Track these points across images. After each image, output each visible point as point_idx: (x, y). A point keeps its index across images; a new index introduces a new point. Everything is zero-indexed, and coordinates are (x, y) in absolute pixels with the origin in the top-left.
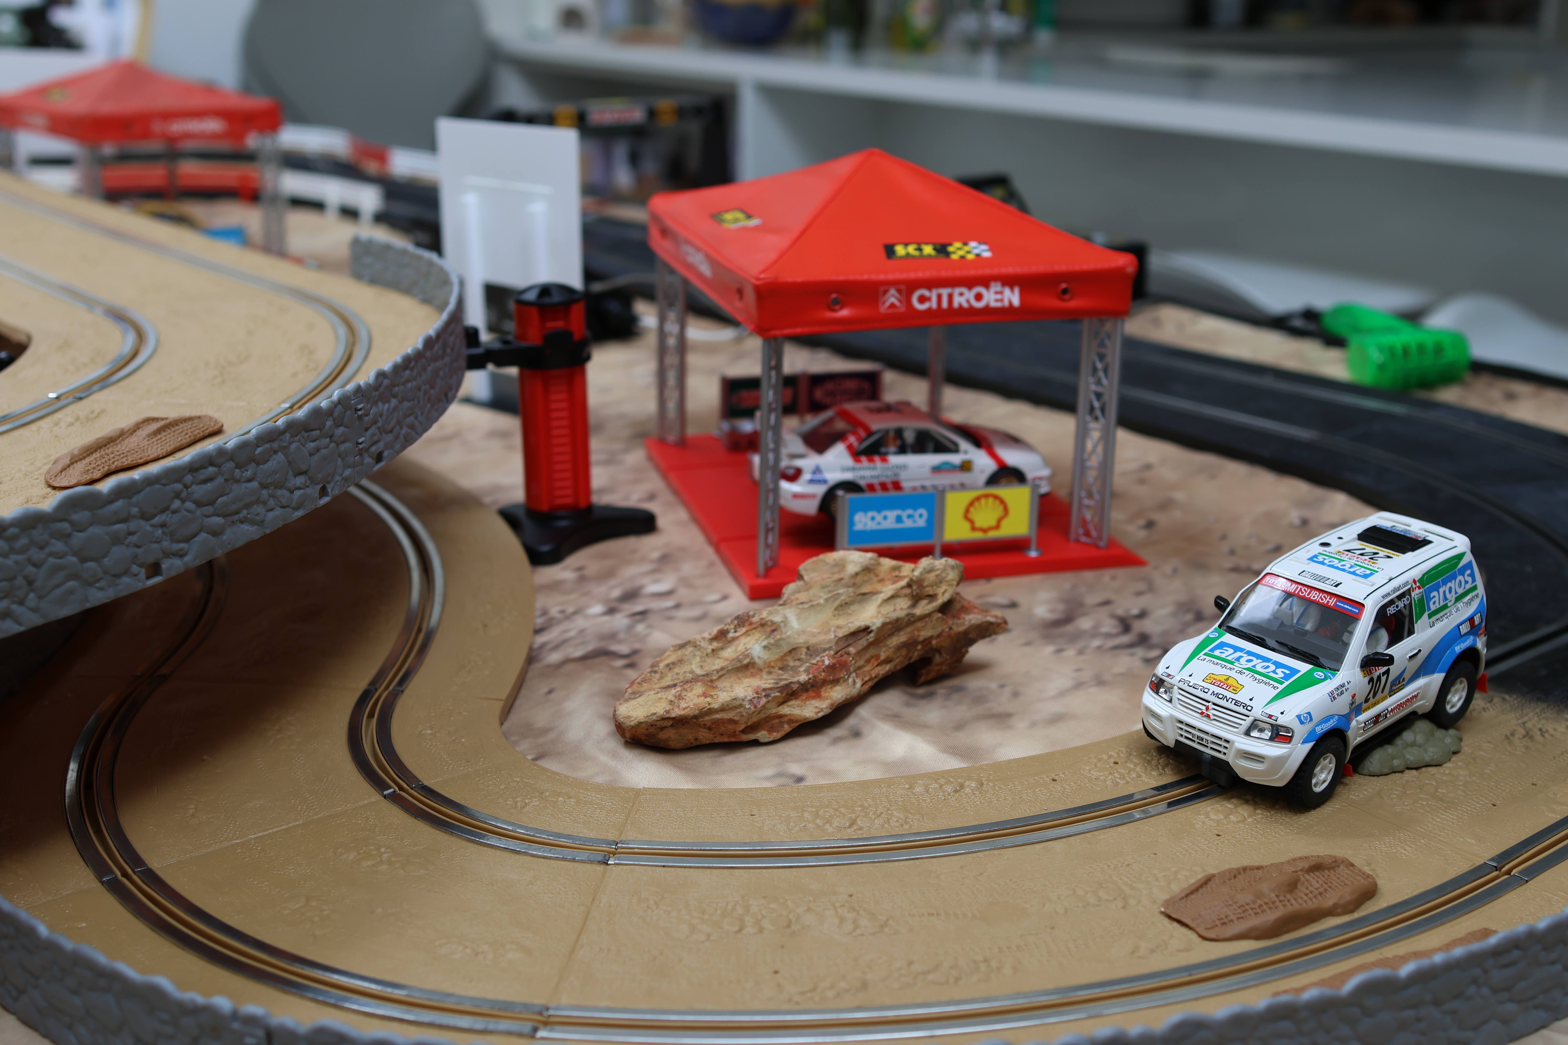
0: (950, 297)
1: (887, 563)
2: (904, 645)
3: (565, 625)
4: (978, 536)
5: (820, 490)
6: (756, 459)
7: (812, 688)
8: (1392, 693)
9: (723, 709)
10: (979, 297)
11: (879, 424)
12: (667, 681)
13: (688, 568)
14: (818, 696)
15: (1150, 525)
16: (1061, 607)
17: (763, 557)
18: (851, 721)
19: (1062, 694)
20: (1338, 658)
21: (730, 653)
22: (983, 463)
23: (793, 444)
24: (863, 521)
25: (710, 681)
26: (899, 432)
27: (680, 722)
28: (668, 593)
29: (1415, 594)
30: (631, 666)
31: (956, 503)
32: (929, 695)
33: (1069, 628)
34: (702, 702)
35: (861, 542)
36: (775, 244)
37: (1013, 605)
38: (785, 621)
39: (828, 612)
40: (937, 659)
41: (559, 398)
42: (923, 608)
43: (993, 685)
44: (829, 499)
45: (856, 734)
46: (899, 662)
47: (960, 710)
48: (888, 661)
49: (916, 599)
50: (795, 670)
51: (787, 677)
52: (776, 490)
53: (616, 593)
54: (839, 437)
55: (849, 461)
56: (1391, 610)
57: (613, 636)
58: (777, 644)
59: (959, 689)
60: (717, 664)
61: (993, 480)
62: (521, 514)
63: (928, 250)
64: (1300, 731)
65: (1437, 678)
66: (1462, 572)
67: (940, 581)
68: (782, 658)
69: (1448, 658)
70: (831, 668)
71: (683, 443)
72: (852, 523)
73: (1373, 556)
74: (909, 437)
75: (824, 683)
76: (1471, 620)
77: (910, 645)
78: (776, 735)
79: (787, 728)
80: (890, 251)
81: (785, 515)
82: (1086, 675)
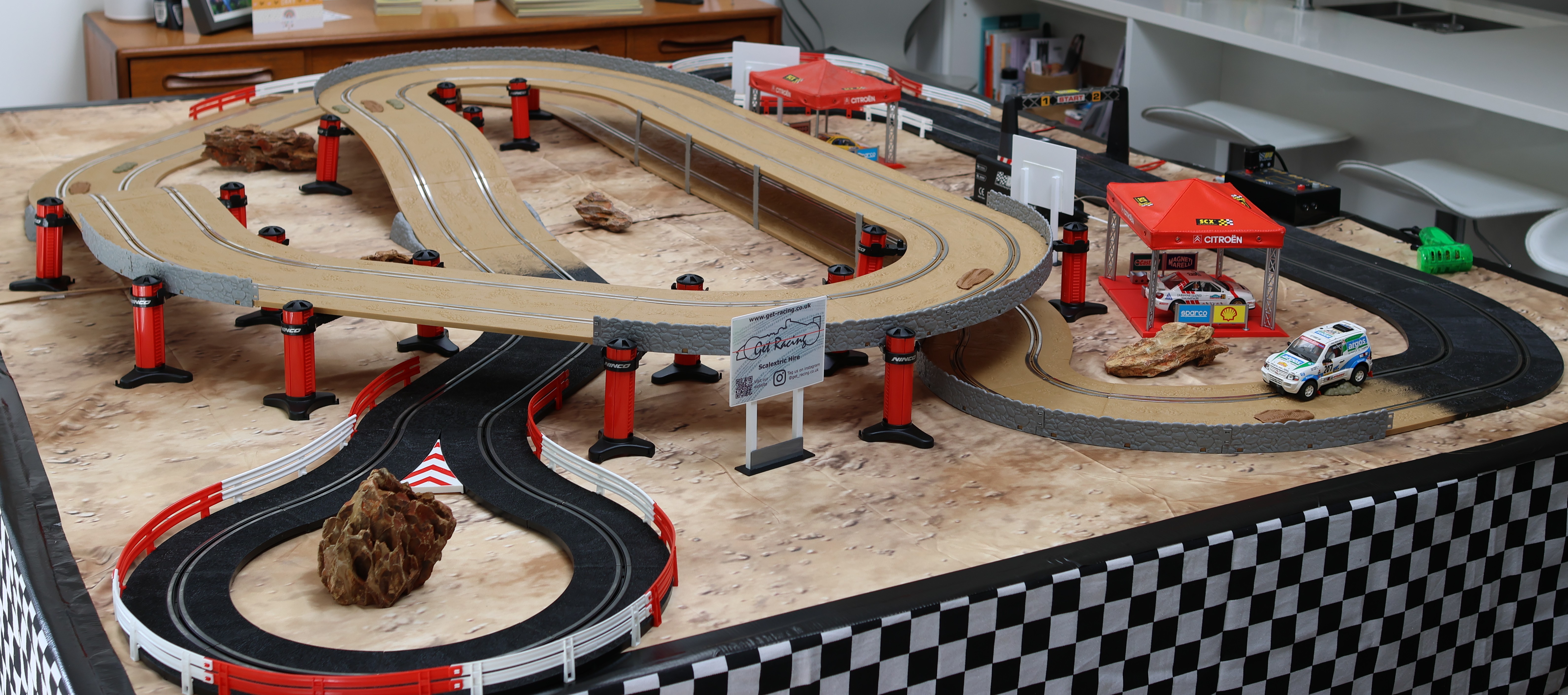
0: (1218, 239)
1: (1190, 327)
2: (1194, 352)
3: (1081, 342)
4: (1226, 322)
5: (1170, 302)
6: (1147, 290)
7: (1164, 362)
8: (1334, 372)
9: (1138, 365)
10: (1228, 240)
11: (1192, 280)
12: (1121, 356)
13: (1120, 327)
14: (1166, 365)
15: (1296, 323)
16: (1252, 348)
17: (1148, 324)
18: (1176, 374)
19: (1245, 372)
20: (1316, 360)
21: (1139, 350)
22: (1229, 296)
23: (1161, 285)
24: (1184, 314)
25: (1134, 357)
26: (1199, 283)
27: (1125, 368)
28: (1115, 334)
29: (1343, 344)
30: (1105, 355)
31: (1218, 310)
32: (1202, 370)
33: (1253, 354)
34: (1132, 363)
35: (1182, 320)
36: (1158, 216)
37: (1235, 346)
38: (1157, 342)
39: (1170, 340)
40: (1205, 358)
41: (1077, 263)
42: (1200, 341)
43: (1223, 368)
44: (1172, 305)
45: (1177, 377)
46: (1192, 358)
47: (1210, 374)
48: (1188, 356)
49: (1198, 338)
50: (1159, 356)
51: (1157, 358)
52: (1154, 301)
53: (1096, 333)
54: (1177, 283)
55: (1181, 293)
56: (1334, 348)
57: (1098, 346)
58: (1154, 348)
59: (1211, 369)
60: (1136, 353)
61: (1233, 302)
62: (1059, 304)
63: (1211, 222)
64: (1301, 378)
65: (1351, 369)
66: (1362, 339)
67: (1206, 333)
68: (1156, 353)
69: (1355, 364)
70: (1170, 357)
71: (1115, 279)
72: (1180, 314)
73: (1334, 333)
74: (1203, 285)
75: (1168, 361)
76: (1364, 354)
77: (1196, 352)
78: (1153, 375)
79: (1156, 373)
80: (1198, 221)
81: (1157, 310)
82: (1255, 368)
